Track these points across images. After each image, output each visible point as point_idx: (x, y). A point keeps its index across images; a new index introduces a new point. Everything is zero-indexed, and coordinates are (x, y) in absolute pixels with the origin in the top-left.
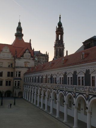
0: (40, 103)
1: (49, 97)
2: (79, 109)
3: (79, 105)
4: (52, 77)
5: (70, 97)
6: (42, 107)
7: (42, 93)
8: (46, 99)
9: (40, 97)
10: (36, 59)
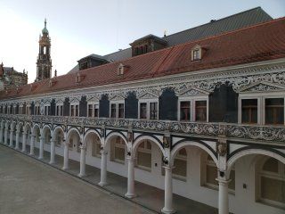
0: (14, 142)
1: (29, 132)
2: (70, 146)
3: (71, 141)
4: (33, 105)
5: (59, 132)
6: (17, 147)
7: (18, 127)
8: (24, 136)
9: (14, 134)
10: (7, 79)
